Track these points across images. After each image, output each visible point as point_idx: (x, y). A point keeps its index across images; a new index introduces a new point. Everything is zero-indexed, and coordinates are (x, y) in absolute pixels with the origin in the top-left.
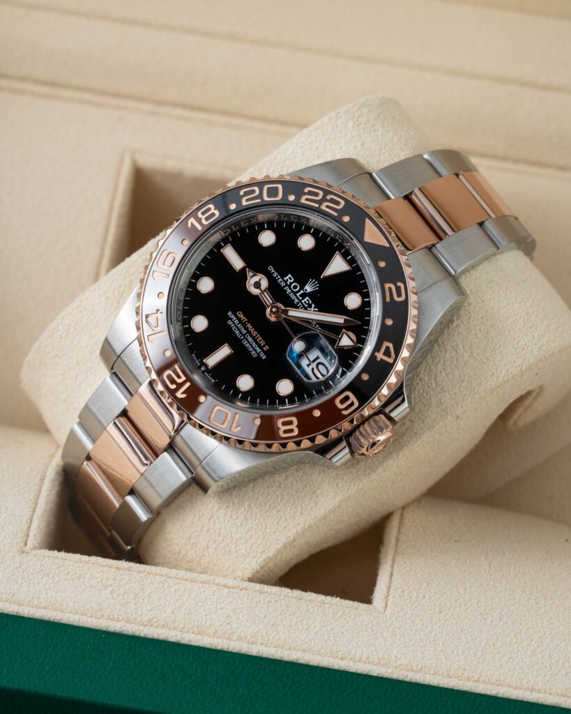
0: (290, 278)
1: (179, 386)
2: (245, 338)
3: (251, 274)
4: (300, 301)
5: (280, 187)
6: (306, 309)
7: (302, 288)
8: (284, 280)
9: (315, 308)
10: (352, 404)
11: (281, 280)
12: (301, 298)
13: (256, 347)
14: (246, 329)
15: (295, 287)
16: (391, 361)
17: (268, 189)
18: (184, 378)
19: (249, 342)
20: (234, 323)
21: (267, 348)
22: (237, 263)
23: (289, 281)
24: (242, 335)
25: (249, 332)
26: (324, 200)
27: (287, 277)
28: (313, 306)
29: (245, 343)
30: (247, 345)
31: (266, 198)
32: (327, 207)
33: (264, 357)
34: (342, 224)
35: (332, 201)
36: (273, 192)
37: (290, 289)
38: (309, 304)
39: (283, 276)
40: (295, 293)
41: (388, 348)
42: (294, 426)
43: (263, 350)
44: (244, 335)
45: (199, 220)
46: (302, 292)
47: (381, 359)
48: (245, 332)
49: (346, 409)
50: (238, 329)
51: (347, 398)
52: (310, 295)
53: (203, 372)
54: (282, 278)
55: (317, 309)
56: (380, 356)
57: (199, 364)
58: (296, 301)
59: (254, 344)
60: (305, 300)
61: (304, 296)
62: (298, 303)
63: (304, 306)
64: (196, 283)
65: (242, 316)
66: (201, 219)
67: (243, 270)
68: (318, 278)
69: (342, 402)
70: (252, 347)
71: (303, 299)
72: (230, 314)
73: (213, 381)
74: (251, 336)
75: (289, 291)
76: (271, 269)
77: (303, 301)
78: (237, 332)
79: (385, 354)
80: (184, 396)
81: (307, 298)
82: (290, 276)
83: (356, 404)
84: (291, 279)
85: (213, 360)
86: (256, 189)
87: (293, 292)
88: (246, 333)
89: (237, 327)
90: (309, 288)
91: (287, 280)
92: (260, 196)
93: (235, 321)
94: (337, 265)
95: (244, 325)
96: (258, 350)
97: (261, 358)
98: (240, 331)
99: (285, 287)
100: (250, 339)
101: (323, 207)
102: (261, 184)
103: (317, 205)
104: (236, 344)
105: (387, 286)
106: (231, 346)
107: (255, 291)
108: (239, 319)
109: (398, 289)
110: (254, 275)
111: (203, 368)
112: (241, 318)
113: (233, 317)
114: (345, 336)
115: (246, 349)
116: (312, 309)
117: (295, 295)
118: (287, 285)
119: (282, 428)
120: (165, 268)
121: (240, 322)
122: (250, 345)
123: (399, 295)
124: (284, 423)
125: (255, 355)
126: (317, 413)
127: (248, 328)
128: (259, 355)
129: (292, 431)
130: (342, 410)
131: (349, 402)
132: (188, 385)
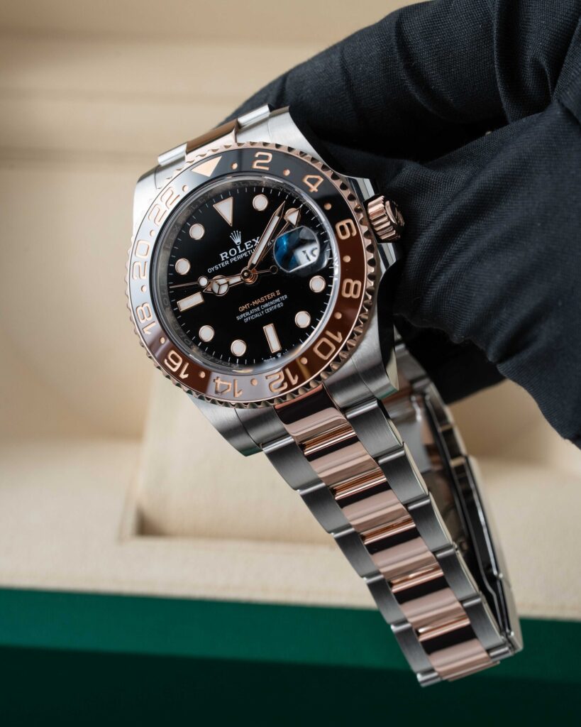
0: (224, 255)
1: (287, 379)
2: (264, 310)
3: (209, 289)
4: (246, 251)
6: (254, 247)
7: (235, 246)
8: (224, 261)
9: (256, 239)
10: (349, 225)
11: (222, 264)
12: (244, 250)
13: (274, 302)
14: (256, 306)
15: (233, 252)
16: (322, 180)
17: (139, 253)
18: (281, 374)
19: (269, 307)
20: (248, 317)
21: (278, 292)
22: (196, 299)
23: (226, 256)
25: (260, 304)
27: (222, 257)
28: (254, 240)
29: (268, 311)
30: (271, 310)
33: (286, 297)
37: (233, 257)
38: (251, 244)
40: (238, 254)
41: (309, 180)
42: (353, 283)
43: (279, 296)
44: (261, 310)
45: (148, 323)
46: (239, 247)
47: (317, 188)
48: (258, 308)
49: (351, 231)
50: (254, 314)
51: (342, 228)
52: (244, 240)
53: (282, 355)
54: (221, 262)
55: (258, 238)
56: (314, 189)
57: (274, 358)
58: (245, 254)
59: (272, 303)
60: (247, 246)
61: (243, 246)
62: (248, 253)
63: (252, 249)
64: (202, 342)
66: (147, 321)
67: (204, 296)
68: (231, 229)
69: (344, 233)
70: (274, 305)
71: (245, 248)
72: (238, 318)
74: (263, 304)
75: (234, 259)
76: (210, 270)
77: (247, 248)
78: (257, 316)
79: (313, 184)
80: (297, 377)
81: (246, 244)
82: (221, 255)
83: (350, 221)
84: (225, 255)
85: (275, 345)
87: (236, 255)
88: (260, 308)
89: (252, 314)
90: (237, 240)
91: (225, 258)
93: (246, 315)
94: (225, 209)
95: (252, 307)
96: (278, 300)
97: (286, 300)
98: (256, 313)
99: (230, 262)
100: (266, 305)
102: (133, 259)
104: (266, 319)
105: (255, 166)
106: (267, 323)
107: (224, 290)
108: (244, 312)
109: (261, 157)
110: (211, 286)
111: (279, 355)
112: (245, 309)
113: (242, 316)
114: (289, 218)
115: (274, 311)
116: (257, 242)
117: (240, 254)
118: (229, 260)
119: (351, 294)
120: (179, 365)
121: (248, 310)
122: (271, 306)
123: (266, 158)
124: (347, 291)
125: (282, 304)
126: (348, 259)
127: (256, 305)
128: (283, 301)
129: (356, 286)
130: (351, 235)
131: (346, 227)
132: (288, 371)
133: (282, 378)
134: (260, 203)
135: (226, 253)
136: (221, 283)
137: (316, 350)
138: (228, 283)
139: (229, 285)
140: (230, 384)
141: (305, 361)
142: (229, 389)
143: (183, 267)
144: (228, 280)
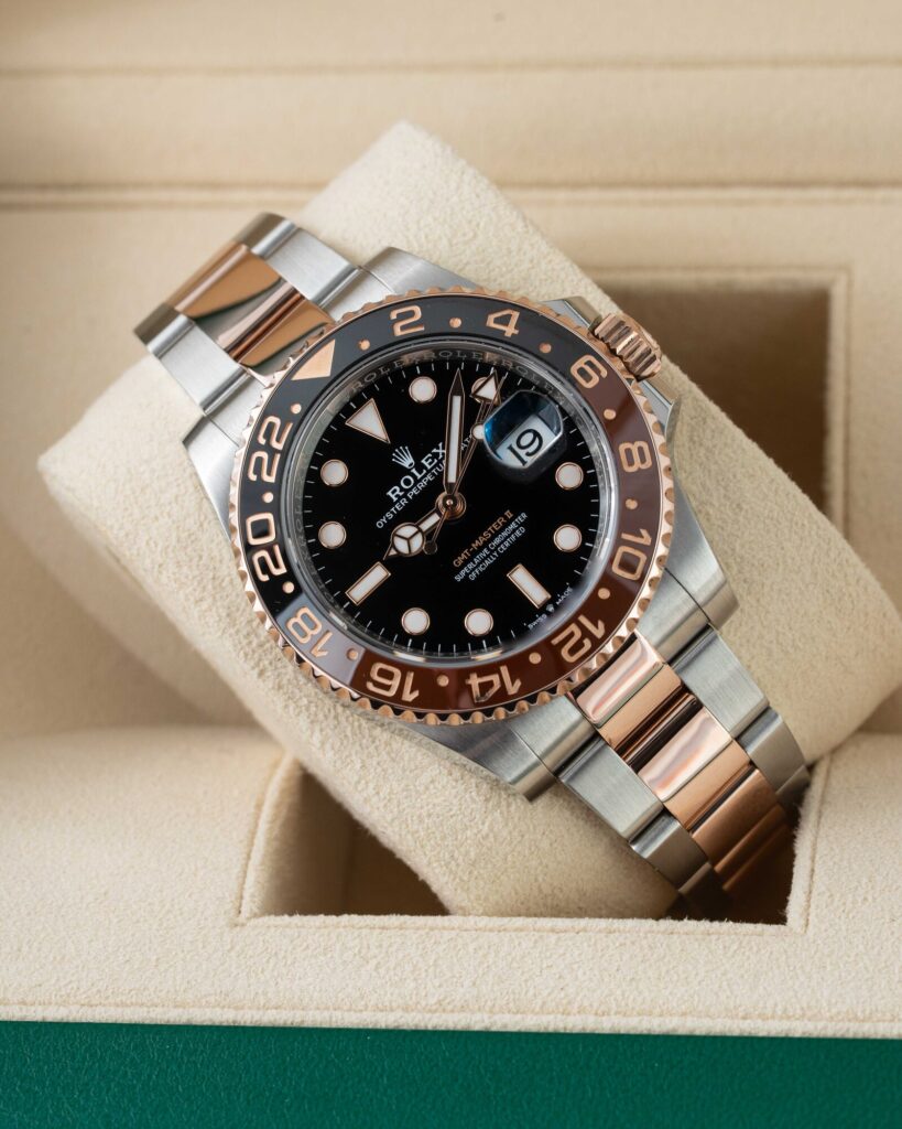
0: (393, 492)
1: (586, 633)
2: (496, 549)
3: (393, 552)
4: (429, 471)
5: (251, 520)
6: (440, 461)
7: (408, 472)
8: (397, 501)
9: (438, 448)
10: (589, 363)
12: (425, 471)
13: (510, 530)
14: (480, 549)
15: (407, 482)
16: (516, 315)
17: (255, 536)
18: (573, 627)
19: (502, 542)
20: (473, 569)
21: (508, 514)
22: (376, 576)
23: (398, 492)
24: (491, 554)
25: (486, 544)
26: (268, 448)
27: (393, 496)
28: (435, 450)
29: (503, 548)
30: (507, 545)
31: (272, 538)
32: (279, 440)
33: (524, 516)
34: (304, 413)
35: (268, 435)
36: (261, 529)
37: (410, 489)
38: (433, 458)
39: (391, 503)
40: (417, 481)
41: (497, 321)
42: (634, 448)
43: (512, 519)
44: (492, 551)
45: (317, 639)
46: (414, 471)
47: (516, 327)
48: (485, 550)
49: (598, 372)
50: (483, 561)
51: (582, 372)
52: (417, 457)
53: (556, 607)
54: (393, 504)
55: (440, 445)
56: (511, 330)
57: (544, 616)
58: (429, 477)
59: (505, 534)
60: (426, 464)
61: (420, 467)
62: (434, 474)
63: (437, 465)
64: (413, 636)
65: (460, 560)
66: (313, 636)
67: (388, 564)
68: (390, 449)
69: (588, 378)
70: (509, 536)
71: (426, 468)
72: (458, 578)
73: (569, 590)
74: (492, 540)
75: (414, 491)
76: (380, 524)
77: (429, 467)
78: (487, 563)
79: (506, 324)
80: (601, 624)
81: (423, 461)
82: (389, 493)
83: (589, 357)
84: (395, 491)
85: (536, 593)
86: (257, 556)
87: (415, 485)
88: (489, 549)
89: (479, 564)
90: (407, 461)
91: (397, 496)
92: (268, 547)
93: (469, 570)
94: (369, 422)
95: (475, 554)
96: (513, 526)
97: (526, 520)
98: (485, 558)
99: (408, 499)
100: (497, 541)
101: (279, 446)
102: (249, 549)
103: (278, 456)
104: (507, 562)
105: (399, 332)
106: (511, 567)
107: (418, 543)
108: (466, 563)
109: (401, 317)
110: (394, 547)
111: (551, 608)
112: (465, 560)
113: (463, 573)
114: (481, 393)
115: (513, 546)
116: (441, 451)
117: (420, 480)
118: (405, 496)
119: (638, 464)
120: (395, 683)
121: (470, 560)
122: (505, 539)
123: (411, 314)
124: (631, 463)
125: (523, 530)
126: (610, 414)
127: (479, 547)
128: (521, 525)
129: (640, 450)
130: (600, 377)
131: (588, 368)
132: (583, 619)
133: (578, 634)
134: (423, 390)
135: (397, 488)
136: (408, 536)
137: (616, 570)
138: (420, 530)
139: (423, 533)
140: (495, 678)
141: (604, 594)
142: (497, 686)
143: (333, 535)
144: (417, 526)
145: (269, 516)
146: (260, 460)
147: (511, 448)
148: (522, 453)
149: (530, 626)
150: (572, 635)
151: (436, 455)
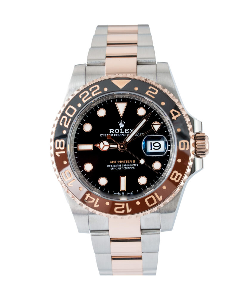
0: (111, 130)
1: (125, 208)
2: (123, 167)
3: (98, 145)
4: (124, 133)
5: (71, 106)
7: (119, 129)
8: (111, 134)
9: (132, 130)
10: (186, 143)
12: (124, 132)
14: (120, 164)
15: (117, 131)
16: (179, 115)
17: (68, 112)
18: (123, 205)
19: (126, 167)
20: (113, 167)
21: (134, 161)
22: (89, 147)
23: (112, 131)
24: (121, 167)
25: (122, 164)
26: (90, 93)
27: (110, 131)
28: (131, 129)
29: (125, 169)
30: (127, 169)
31: (71, 116)
32: (95, 93)
33: (137, 165)
34: (107, 92)
35: (93, 90)
36: (71, 111)
37: (116, 133)
38: (128, 131)
39: (108, 132)
40: (120, 133)
41: (174, 112)
42: (178, 174)
43: (134, 164)
44: (122, 167)
45: (60, 150)
46: (121, 130)
47: (177, 118)
48: (120, 165)
49: (186, 147)
50: (117, 167)
51: (182, 144)
52: (125, 127)
53: (125, 194)
54: (109, 133)
57: (120, 194)
58: (123, 135)
59: (129, 165)
60: (126, 131)
61: (123, 130)
62: (125, 135)
63: (128, 133)
64: (84, 170)
65: (113, 162)
66: (60, 149)
67: (94, 147)
68: (120, 119)
69: (182, 147)
70: (129, 167)
71: (125, 132)
72: (108, 166)
73: (132, 193)
74: (124, 164)
75: (117, 135)
76: (102, 135)
77: (126, 132)
78: (118, 168)
79: (175, 115)
80: (131, 209)
81: (126, 129)
82: (110, 130)
84: (112, 130)
85: (123, 186)
86: (64, 117)
87: (118, 133)
90: (122, 126)
91: (112, 132)
92: (69, 118)
93: (112, 166)
94: (121, 108)
95: (117, 163)
96: (132, 165)
98: (119, 167)
99: (113, 135)
100: (125, 165)
101: (94, 95)
102: (63, 114)
103: (91, 97)
104: (123, 173)
105: (147, 93)
106: (123, 175)
107: (106, 148)
108: (113, 164)
109: (152, 90)
110: (100, 144)
111: (123, 194)
112: (113, 163)
113: (110, 166)
114: (154, 126)
118: (113, 134)
119: (175, 179)
120: (70, 179)
121: (115, 164)
122: (128, 167)
123: (154, 91)
124: (174, 177)
126: (179, 161)
127: (120, 163)
128: (135, 167)
129: (179, 176)
130: (186, 149)
131: (184, 144)
132: (127, 205)
133: (123, 207)
134: (141, 112)
136: (105, 145)
137: (146, 200)
139: (109, 147)
140: (94, 199)
141: (138, 203)
142: (92, 202)
143: (88, 128)
144: (110, 144)
145: (75, 110)
146: (86, 94)
147: (151, 143)
148: (153, 147)
149: (114, 193)
150: (121, 206)
151: (130, 131)
